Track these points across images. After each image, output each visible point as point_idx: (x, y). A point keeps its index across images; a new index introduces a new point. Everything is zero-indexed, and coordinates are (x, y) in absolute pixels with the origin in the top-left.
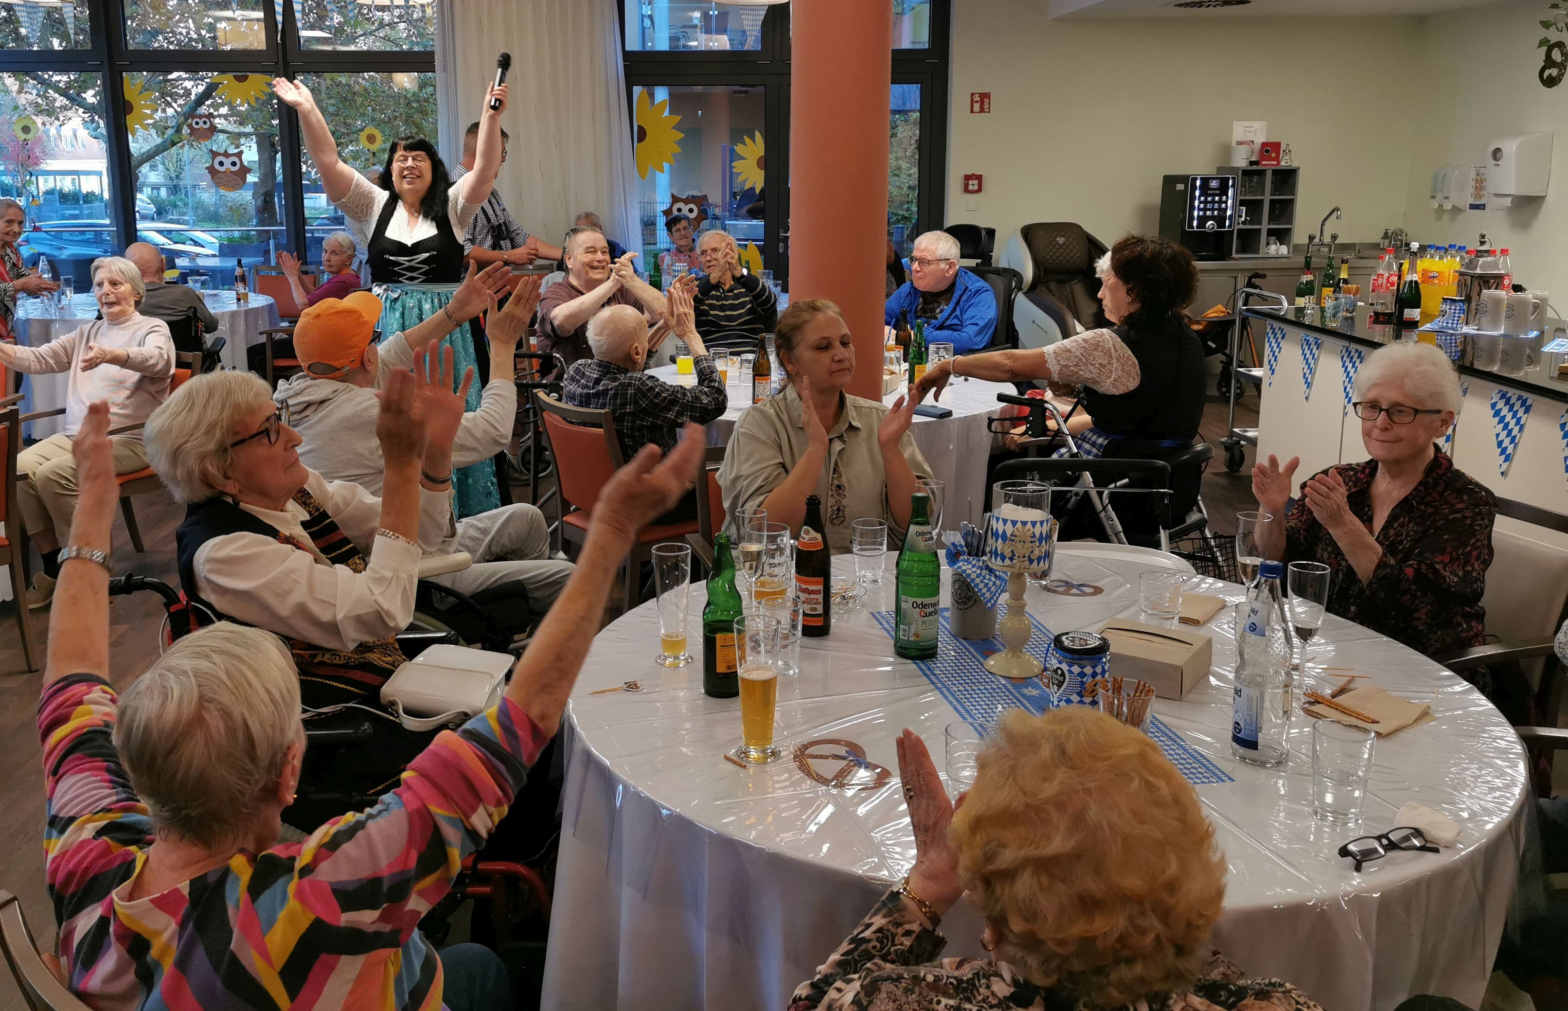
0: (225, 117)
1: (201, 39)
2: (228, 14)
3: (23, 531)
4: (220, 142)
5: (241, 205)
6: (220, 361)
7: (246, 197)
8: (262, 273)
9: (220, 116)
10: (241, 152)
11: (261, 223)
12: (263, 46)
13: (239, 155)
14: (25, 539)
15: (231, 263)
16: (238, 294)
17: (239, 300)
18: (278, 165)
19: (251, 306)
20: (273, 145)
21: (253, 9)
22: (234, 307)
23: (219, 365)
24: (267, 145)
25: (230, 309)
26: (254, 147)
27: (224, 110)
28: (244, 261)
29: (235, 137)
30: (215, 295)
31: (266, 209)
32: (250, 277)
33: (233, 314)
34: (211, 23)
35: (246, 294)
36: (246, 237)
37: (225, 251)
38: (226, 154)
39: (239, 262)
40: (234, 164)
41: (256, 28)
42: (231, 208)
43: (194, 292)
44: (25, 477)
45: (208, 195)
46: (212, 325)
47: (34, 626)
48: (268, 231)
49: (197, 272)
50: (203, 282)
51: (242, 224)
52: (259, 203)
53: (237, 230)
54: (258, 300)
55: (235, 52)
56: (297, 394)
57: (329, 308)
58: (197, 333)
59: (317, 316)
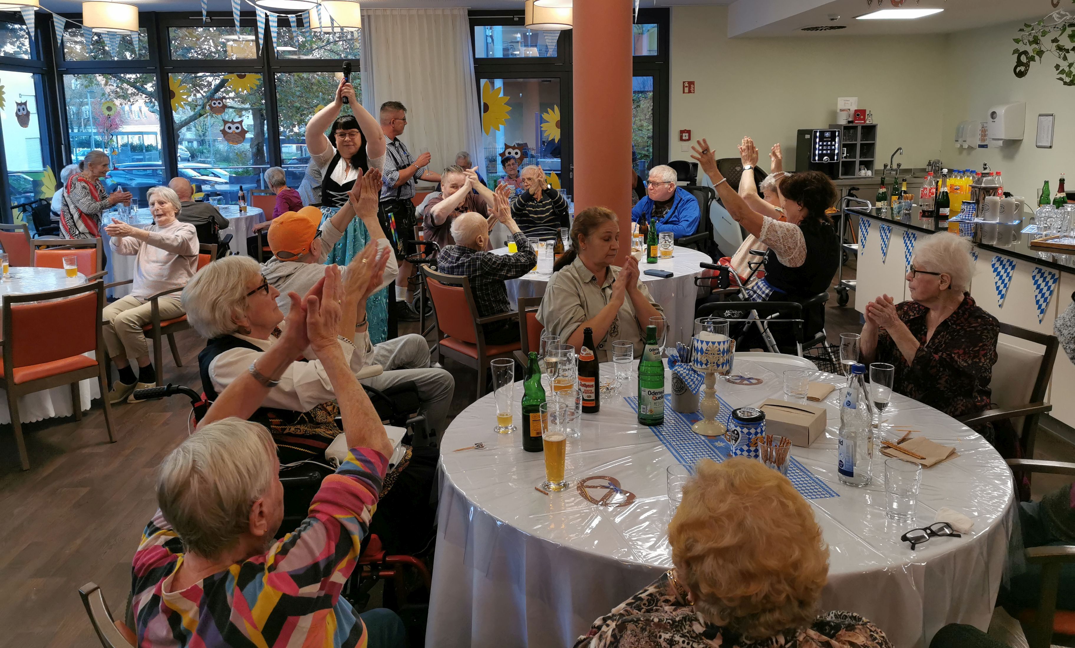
0: (233, 99)
1: (217, 52)
2: (235, 37)
3: (107, 355)
4: (230, 115)
5: (243, 152)
6: (229, 249)
7: (246, 146)
8: (255, 194)
9: (229, 98)
10: (242, 121)
11: (255, 163)
12: (255, 57)
13: (241, 122)
14: (108, 360)
15: (236, 188)
16: (240, 207)
17: (241, 211)
18: (266, 127)
19: (248, 214)
20: (262, 115)
21: (249, 34)
22: (238, 215)
23: (228, 252)
24: (258, 115)
25: (235, 217)
26: (251, 116)
27: (232, 95)
28: (244, 186)
29: (239, 111)
30: (226, 208)
31: (258, 154)
32: (249, 197)
33: (238, 220)
34: (224, 43)
35: (246, 207)
36: (247, 171)
37: (232, 181)
38: (233, 122)
39: (241, 187)
40: (237, 128)
41: (251, 45)
42: (237, 154)
43: (213, 206)
44: (108, 322)
45: (222, 146)
46: (224, 225)
47: (114, 414)
48: (259, 168)
49: (215, 194)
50: (219, 200)
51: (243, 164)
52: (254, 150)
53: (240, 168)
54: (253, 211)
55: (238, 61)
56: (272, 272)
57: (289, 218)
58: (214, 231)
59: (282, 223)
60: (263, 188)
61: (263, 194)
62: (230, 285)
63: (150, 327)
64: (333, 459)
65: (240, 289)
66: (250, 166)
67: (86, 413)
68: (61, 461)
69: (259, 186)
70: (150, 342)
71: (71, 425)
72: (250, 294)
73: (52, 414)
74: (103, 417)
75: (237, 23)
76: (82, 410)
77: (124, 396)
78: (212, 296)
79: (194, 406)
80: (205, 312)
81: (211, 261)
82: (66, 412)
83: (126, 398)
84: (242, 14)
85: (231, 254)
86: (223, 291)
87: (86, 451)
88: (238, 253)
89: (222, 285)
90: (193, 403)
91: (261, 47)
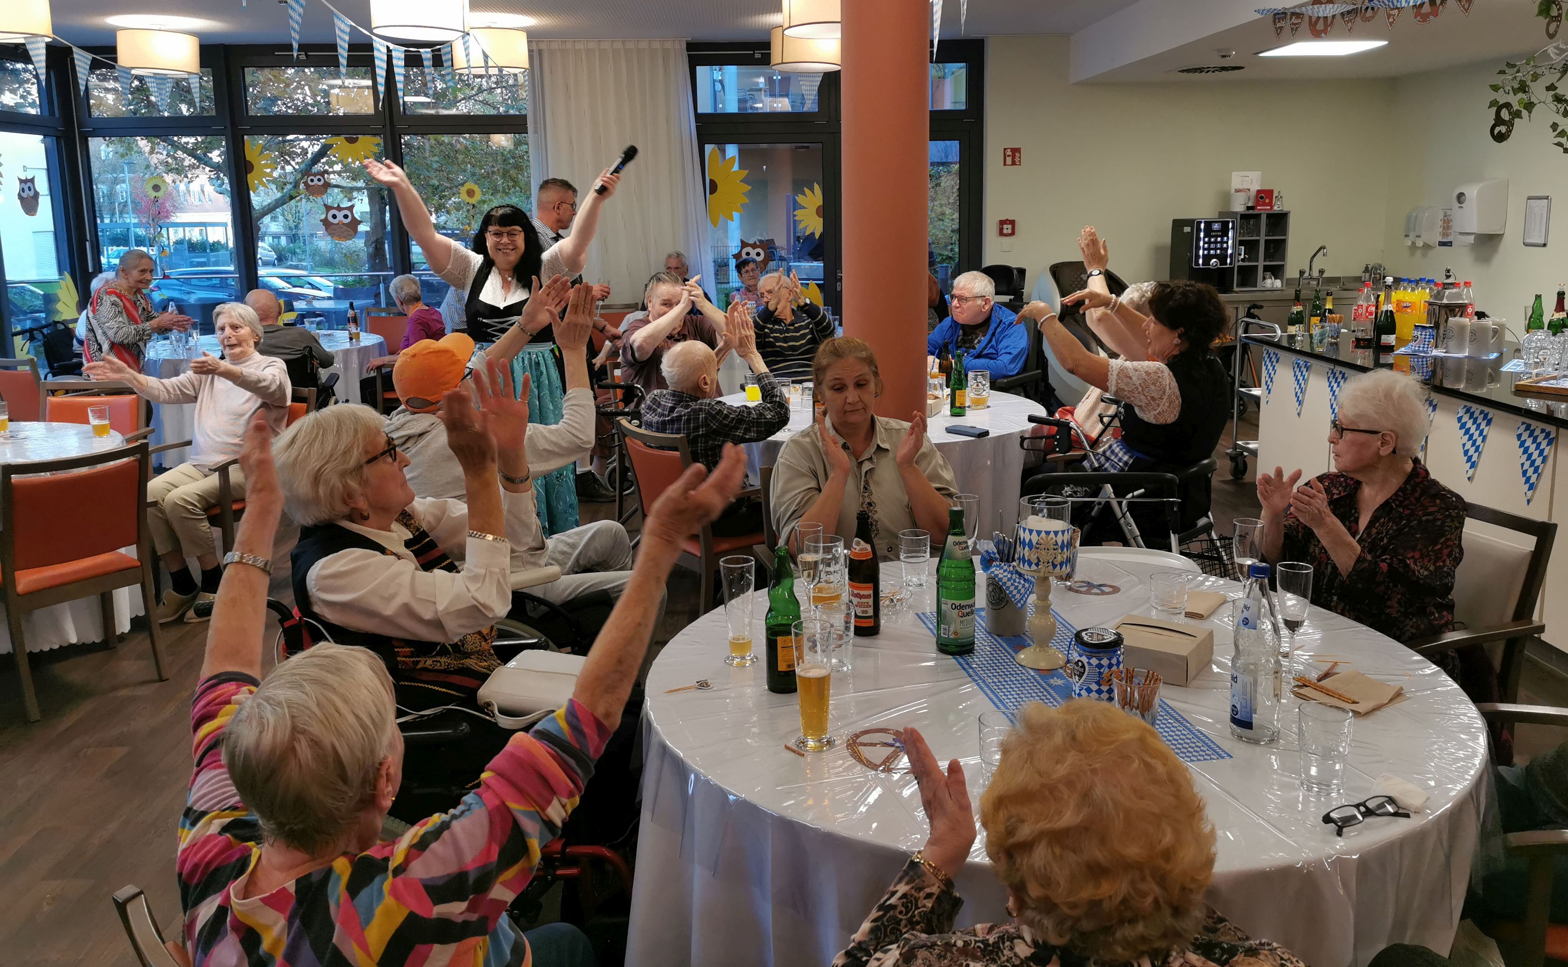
0: (339, 173)
1: (316, 104)
2: (341, 82)
3: (154, 552)
4: (334, 197)
5: (354, 252)
6: (334, 395)
7: (359, 244)
8: (373, 315)
9: (334, 172)
10: (353, 206)
11: (373, 268)
12: (371, 111)
13: (351, 208)
14: (156, 559)
15: (344, 305)
16: (350, 334)
17: (351, 339)
18: (388, 215)
19: (362, 344)
20: (383, 198)
21: (363, 78)
22: (347, 346)
23: (333, 399)
24: (378, 198)
25: (343, 348)
26: (366, 200)
27: (338, 167)
28: (356, 303)
29: (349, 192)
30: (329, 335)
31: (377, 254)
32: (363, 319)
33: (346, 352)
34: (325, 90)
35: (358, 334)
36: (360, 280)
37: (338, 295)
38: (339, 208)
39: (351, 304)
40: (346, 217)
41: (366, 93)
42: (345, 254)
43: (309, 333)
44: (155, 504)
45: (324, 243)
46: (327, 361)
47: (164, 639)
48: (379, 276)
49: (313, 314)
50: (319, 324)
51: (355, 269)
52: (371, 250)
53: (350, 275)
54: (369, 339)
55: (345, 116)
56: (398, 429)
57: (426, 348)
58: (312, 369)
59: (414, 356)
60: (383, 305)
61: (383, 314)
62: (342, 447)
63: (217, 511)
64: (489, 704)
65: (355, 453)
66: (365, 273)
67: (123, 637)
68: (86, 707)
69: (378, 303)
70: (217, 532)
71: (101, 654)
72: (369, 462)
73: (74, 640)
74: (148, 641)
75: (343, 61)
76: (118, 633)
77: (180, 613)
78: (314, 464)
79: (282, 626)
80: (303, 487)
81: (307, 412)
82: (94, 636)
83: (183, 615)
84: (352, 47)
85: (336, 402)
86: (331, 456)
87: (123, 693)
88: (347, 401)
89: (329, 448)
90: (281, 621)
91: (381, 96)
